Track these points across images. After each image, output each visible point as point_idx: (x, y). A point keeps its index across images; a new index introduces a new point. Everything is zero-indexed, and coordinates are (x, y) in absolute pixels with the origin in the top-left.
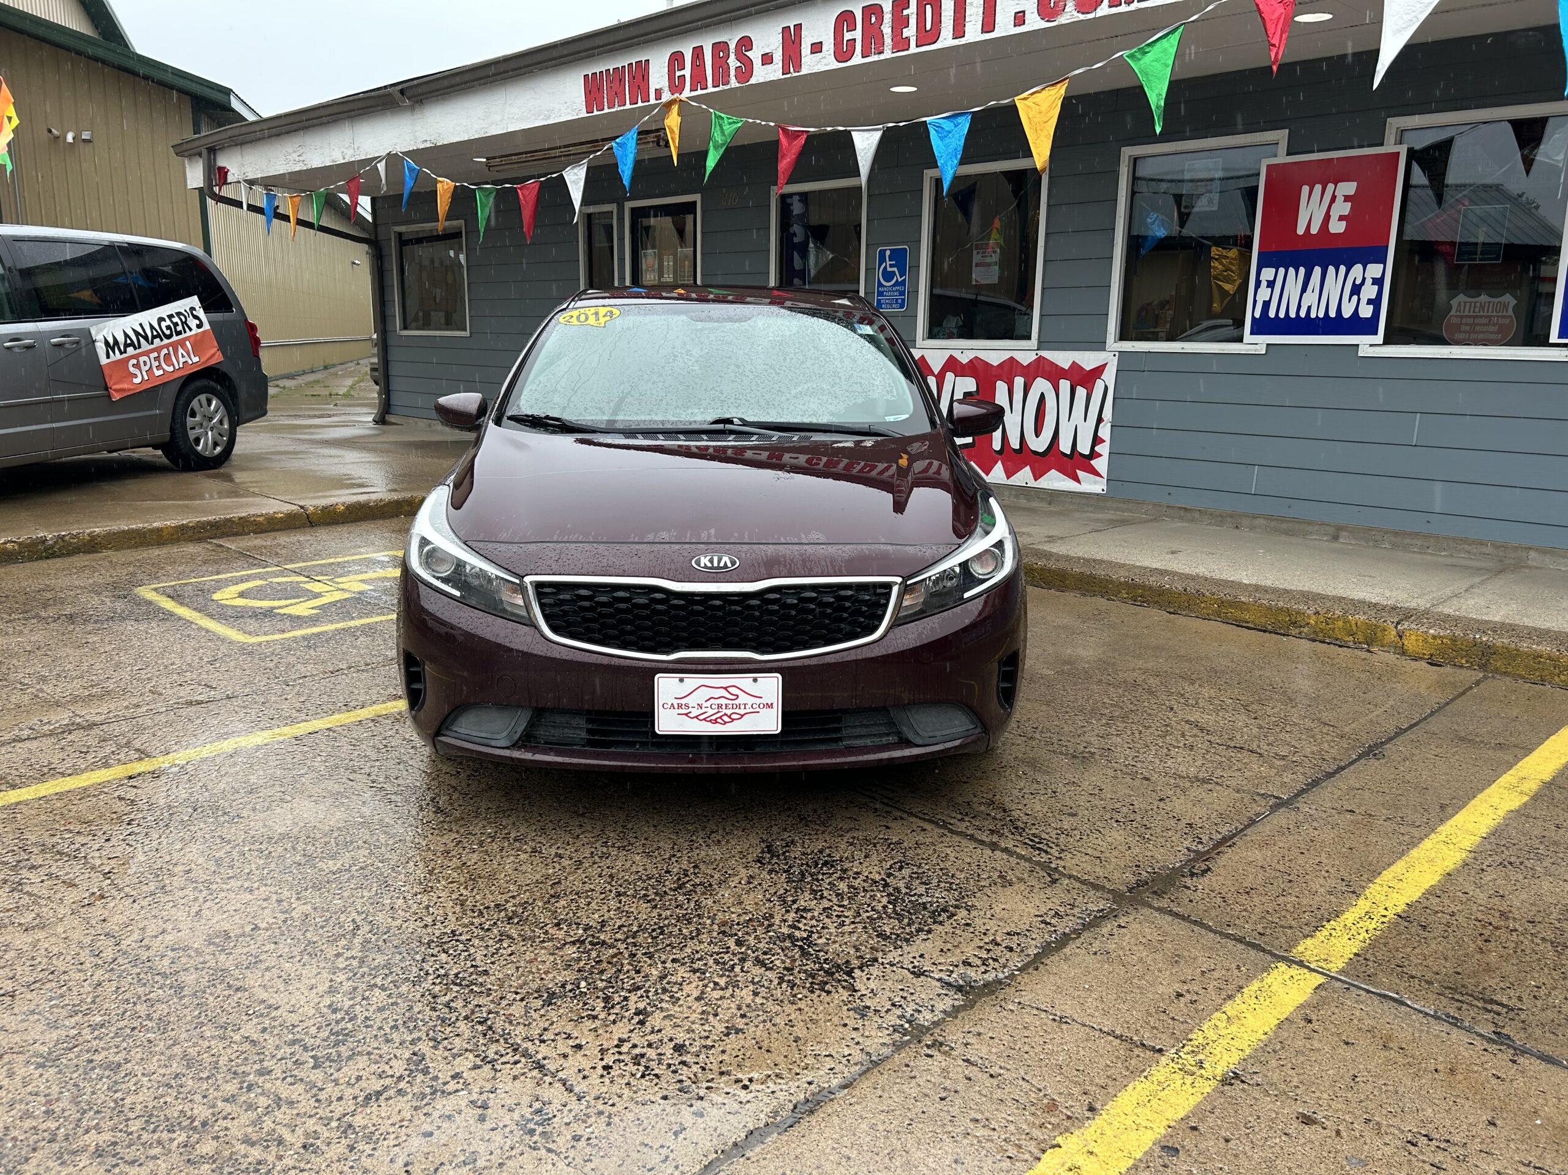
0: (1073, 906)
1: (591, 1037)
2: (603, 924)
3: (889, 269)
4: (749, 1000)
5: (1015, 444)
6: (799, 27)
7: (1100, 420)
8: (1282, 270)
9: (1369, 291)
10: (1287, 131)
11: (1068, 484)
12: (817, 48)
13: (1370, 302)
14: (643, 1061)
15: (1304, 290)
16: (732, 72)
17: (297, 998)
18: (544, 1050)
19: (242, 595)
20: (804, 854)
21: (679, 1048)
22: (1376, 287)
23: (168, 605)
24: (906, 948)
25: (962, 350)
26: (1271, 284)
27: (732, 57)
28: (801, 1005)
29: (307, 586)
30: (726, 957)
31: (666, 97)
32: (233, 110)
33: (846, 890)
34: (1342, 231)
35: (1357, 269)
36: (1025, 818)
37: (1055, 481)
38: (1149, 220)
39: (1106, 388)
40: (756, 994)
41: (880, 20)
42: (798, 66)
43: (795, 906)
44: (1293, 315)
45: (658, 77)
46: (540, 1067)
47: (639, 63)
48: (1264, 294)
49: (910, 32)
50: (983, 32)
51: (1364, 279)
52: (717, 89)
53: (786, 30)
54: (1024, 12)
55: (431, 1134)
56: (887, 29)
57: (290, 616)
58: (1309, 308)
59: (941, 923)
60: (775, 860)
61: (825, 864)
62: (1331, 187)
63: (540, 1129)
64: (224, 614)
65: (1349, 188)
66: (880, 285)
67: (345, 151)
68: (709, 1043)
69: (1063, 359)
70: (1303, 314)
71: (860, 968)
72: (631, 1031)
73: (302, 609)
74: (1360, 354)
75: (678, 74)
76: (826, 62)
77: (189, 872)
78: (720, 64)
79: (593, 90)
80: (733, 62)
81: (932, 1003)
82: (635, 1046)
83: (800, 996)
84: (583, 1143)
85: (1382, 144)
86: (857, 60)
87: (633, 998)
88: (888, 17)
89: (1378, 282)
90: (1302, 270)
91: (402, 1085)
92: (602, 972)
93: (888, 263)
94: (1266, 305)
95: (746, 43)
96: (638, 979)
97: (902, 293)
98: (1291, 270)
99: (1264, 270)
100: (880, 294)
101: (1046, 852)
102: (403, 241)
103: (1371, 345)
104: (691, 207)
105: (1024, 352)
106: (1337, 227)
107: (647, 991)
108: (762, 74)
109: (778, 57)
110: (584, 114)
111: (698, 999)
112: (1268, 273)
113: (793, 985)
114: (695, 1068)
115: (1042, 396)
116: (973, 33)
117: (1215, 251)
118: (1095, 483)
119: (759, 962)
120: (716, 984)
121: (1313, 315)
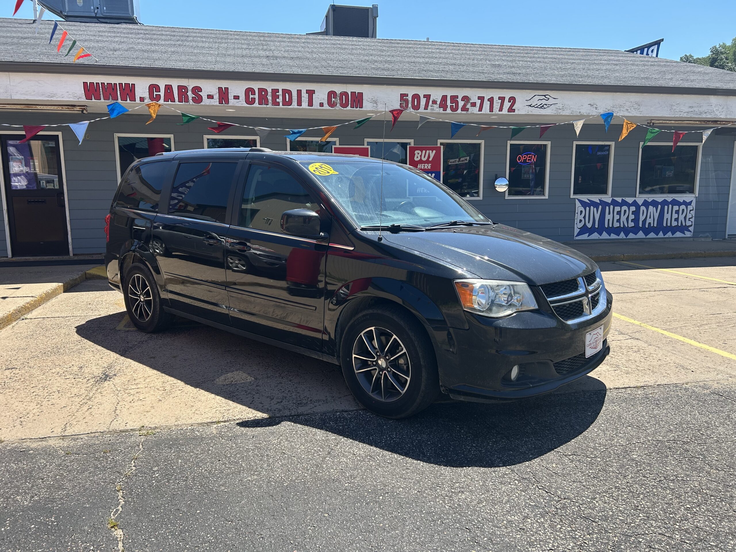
6: (227, 89)
10: (338, 139)
16: (190, 98)
27: (190, 92)
31: (148, 101)
41: (266, 94)
42: (227, 102)
45: (142, 92)
47: (127, 85)
49: (280, 100)
50: (308, 106)
52: (181, 103)
53: (220, 89)
56: (270, 98)
75: (155, 93)
76: (241, 103)
78: (183, 94)
79: (91, 89)
80: (190, 94)
86: (256, 104)
88: (270, 94)
95: (197, 89)
108: (208, 102)
109: (216, 97)
110: (85, 100)
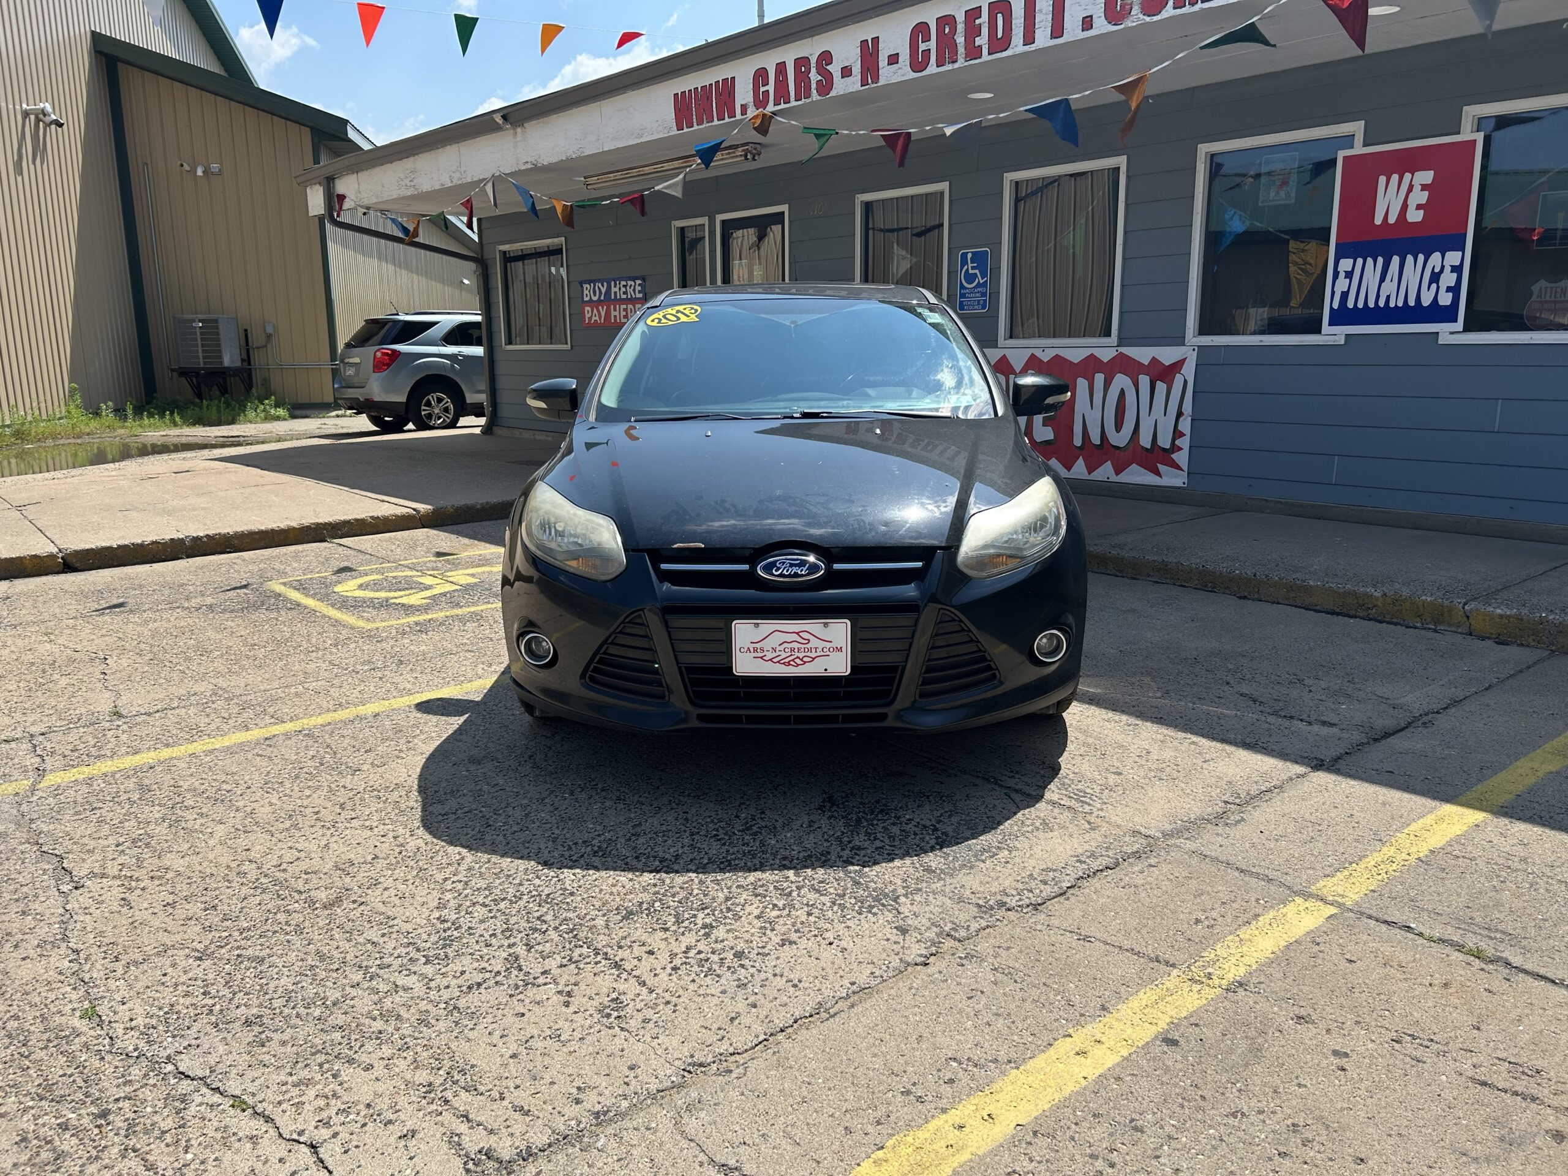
0: (1108, 848)
1: (663, 945)
2: (677, 857)
3: (971, 271)
4: (804, 918)
5: (1096, 439)
6: (876, 40)
7: (1180, 414)
8: (1360, 261)
9: (1448, 279)
10: (1363, 122)
11: (1149, 479)
12: (893, 59)
13: (1449, 289)
14: (707, 965)
15: (1382, 279)
16: (814, 86)
17: (410, 912)
18: (621, 954)
19: (360, 586)
20: (861, 803)
21: (739, 955)
22: (1455, 275)
23: (295, 595)
24: (948, 881)
25: (1044, 349)
26: (1349, 275)
27: (813, 70)
28: (849, 923)
29: (420, 580)
30: (785, 885)
31: (752, 112)
32: (350, 141)
33: (898, 832)
34: (1420, 219)
35: (1436, 258)
36: (1071, 776)
37: (1136, 475)
38: (1227, 217)
39: (1186, 381)
40: (809, 914)
41: (954, 30)
42: (876, 79)
43: (851, 845)
44: (1371, 305)
45: (744, 94)
46: (617, 966)
47: (725, 80)
48: (1342, 284)
49: (982, 40)
50: (1053, 37)
51: (1443, 267)
52: (799, 103)
53: (864, 43)
54: (1091, 16)
55: (523, 1015)
56: (960, 39)
57: (403, 605)
58: (1388, 297)
59: (984, 862)
60: (835, 808)
61: (881, 811)
62: (1408, 176)
63: (615, 1014)
64: (344, 604)
65: (1426, 177)
66: (962, 287)
67: (453, 175)
68: (766, 951)
69: (1142, 354)
70: (1382, 304)
71: (906, 896)
72: (698, 941)
73: (415, 599)
74: (1440, 342)
75: (762, 89)
76: (903, 72)
77: (317, 813)
78: (802, 77)
79: (683, 108)
80: (814, 76)
81: (968, 923)
82: (700, 952)
83: (849, 917)
84: (651, 1025)
85: (1459, 133)
86: (932, 69)
87: (701, 915)
88: (961, 27)
89: (1457, 269)
90: (1380, 260)
91: (498, 978)
92: (673, 896)
93: (970, 265)
94: (1345, 295)
95: (826, 57)
96: (707, 900)
97: (984, 294)
98: (1370, 260)
99: (1342, 261)
100: (962, 296)
101: (1089, 805)
102: (508, 259)
103: (1452, 333)
104: (778, 218)
105: (1105, 349)
106: (1415, 216)
107: (714, 910)
108: (842, 87)
109: (857, 69)
110: (674, 132)
111: (758, 917)
112: (1346, 264)
113: (842, 907)
114: (752, 970)
115: (1122, 392)
116: (1043, 37)
117: (1293, 245)
118: (1176, 476)
119: (813, 888)
120: (775, 905)
121: (1392, 305)
